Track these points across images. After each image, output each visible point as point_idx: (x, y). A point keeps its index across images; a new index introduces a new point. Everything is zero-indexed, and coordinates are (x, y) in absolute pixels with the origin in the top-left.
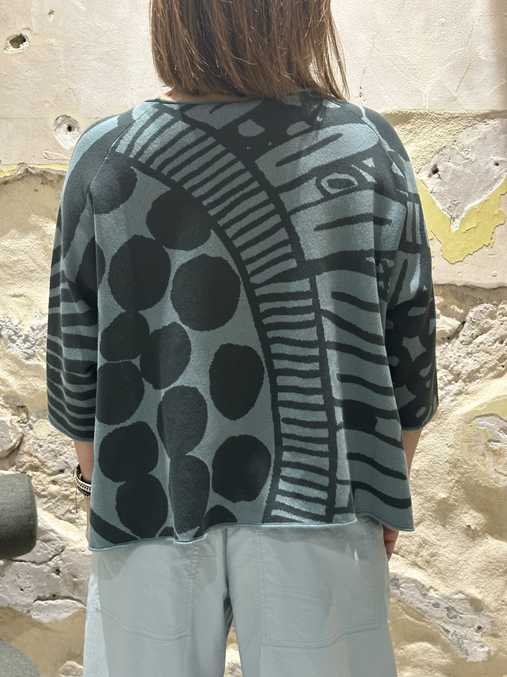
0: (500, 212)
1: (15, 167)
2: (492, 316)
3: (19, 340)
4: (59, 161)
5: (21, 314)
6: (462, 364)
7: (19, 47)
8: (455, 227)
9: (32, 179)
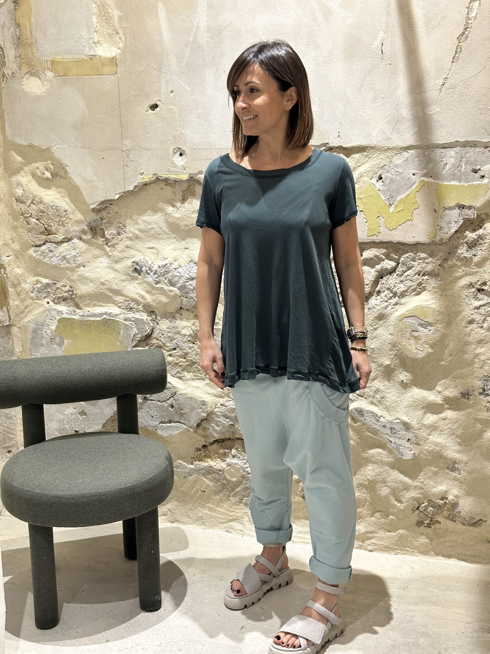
0: (416, 201)
1: (151, 176)
2: (414, 260)
3: (152, 273)
4: (175, 173)
5: (153, 258)
6: (397, 287)
7: (154, 110)
8: (391, 210)
9: (161, 182)
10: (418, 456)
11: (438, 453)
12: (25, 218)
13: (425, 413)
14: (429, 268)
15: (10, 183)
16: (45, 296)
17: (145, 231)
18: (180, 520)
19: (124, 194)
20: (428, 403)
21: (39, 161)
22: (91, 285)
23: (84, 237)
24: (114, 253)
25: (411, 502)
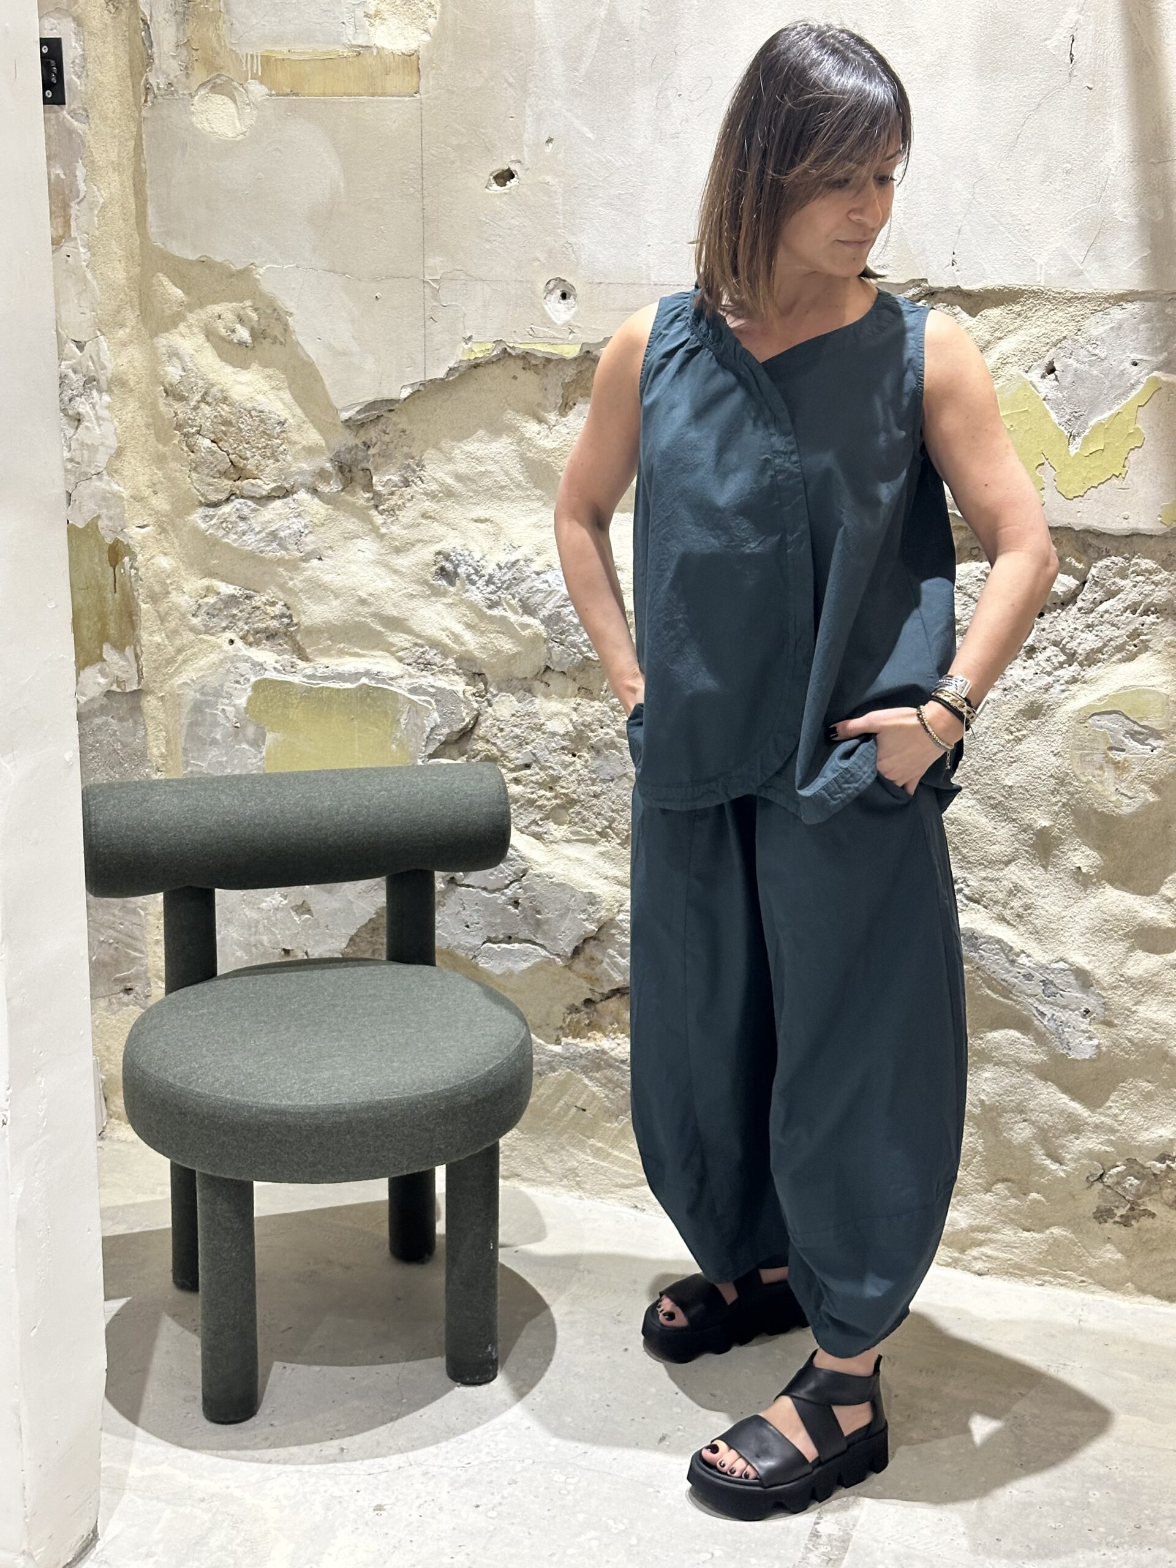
0: (1137, 429)
1: (490, 346)
2: (1123, 574)
3: (480, 582)
4: (547, 340)
5: (485, 545)
6: (1078, 640)
7: (505, 185)
8: (1073, 450)
9: (510, 363)
10: (1109, 1052)
11: (1159, 1047)
12: (185, 435)
13: (1132, 949)
14: (1160, 595)
15: (154, 350)
16: (224, 625)
17: (469, 479)
18: (525, 1175)
19: (421, 388)
20: (1139, 925)
21: (222, 301)
22: (335, 603)
23: (323, 488)
24: (394, 528)
25: (1085, 1162)
